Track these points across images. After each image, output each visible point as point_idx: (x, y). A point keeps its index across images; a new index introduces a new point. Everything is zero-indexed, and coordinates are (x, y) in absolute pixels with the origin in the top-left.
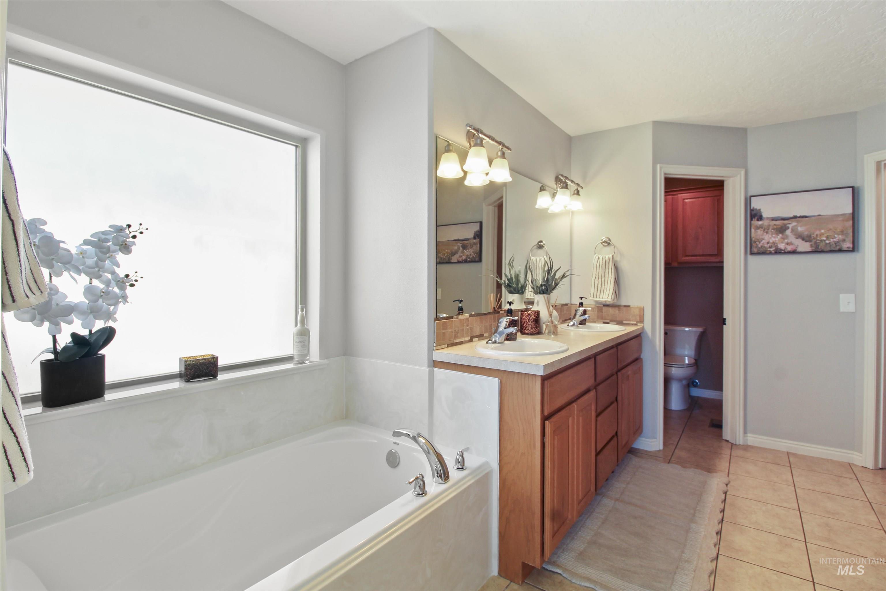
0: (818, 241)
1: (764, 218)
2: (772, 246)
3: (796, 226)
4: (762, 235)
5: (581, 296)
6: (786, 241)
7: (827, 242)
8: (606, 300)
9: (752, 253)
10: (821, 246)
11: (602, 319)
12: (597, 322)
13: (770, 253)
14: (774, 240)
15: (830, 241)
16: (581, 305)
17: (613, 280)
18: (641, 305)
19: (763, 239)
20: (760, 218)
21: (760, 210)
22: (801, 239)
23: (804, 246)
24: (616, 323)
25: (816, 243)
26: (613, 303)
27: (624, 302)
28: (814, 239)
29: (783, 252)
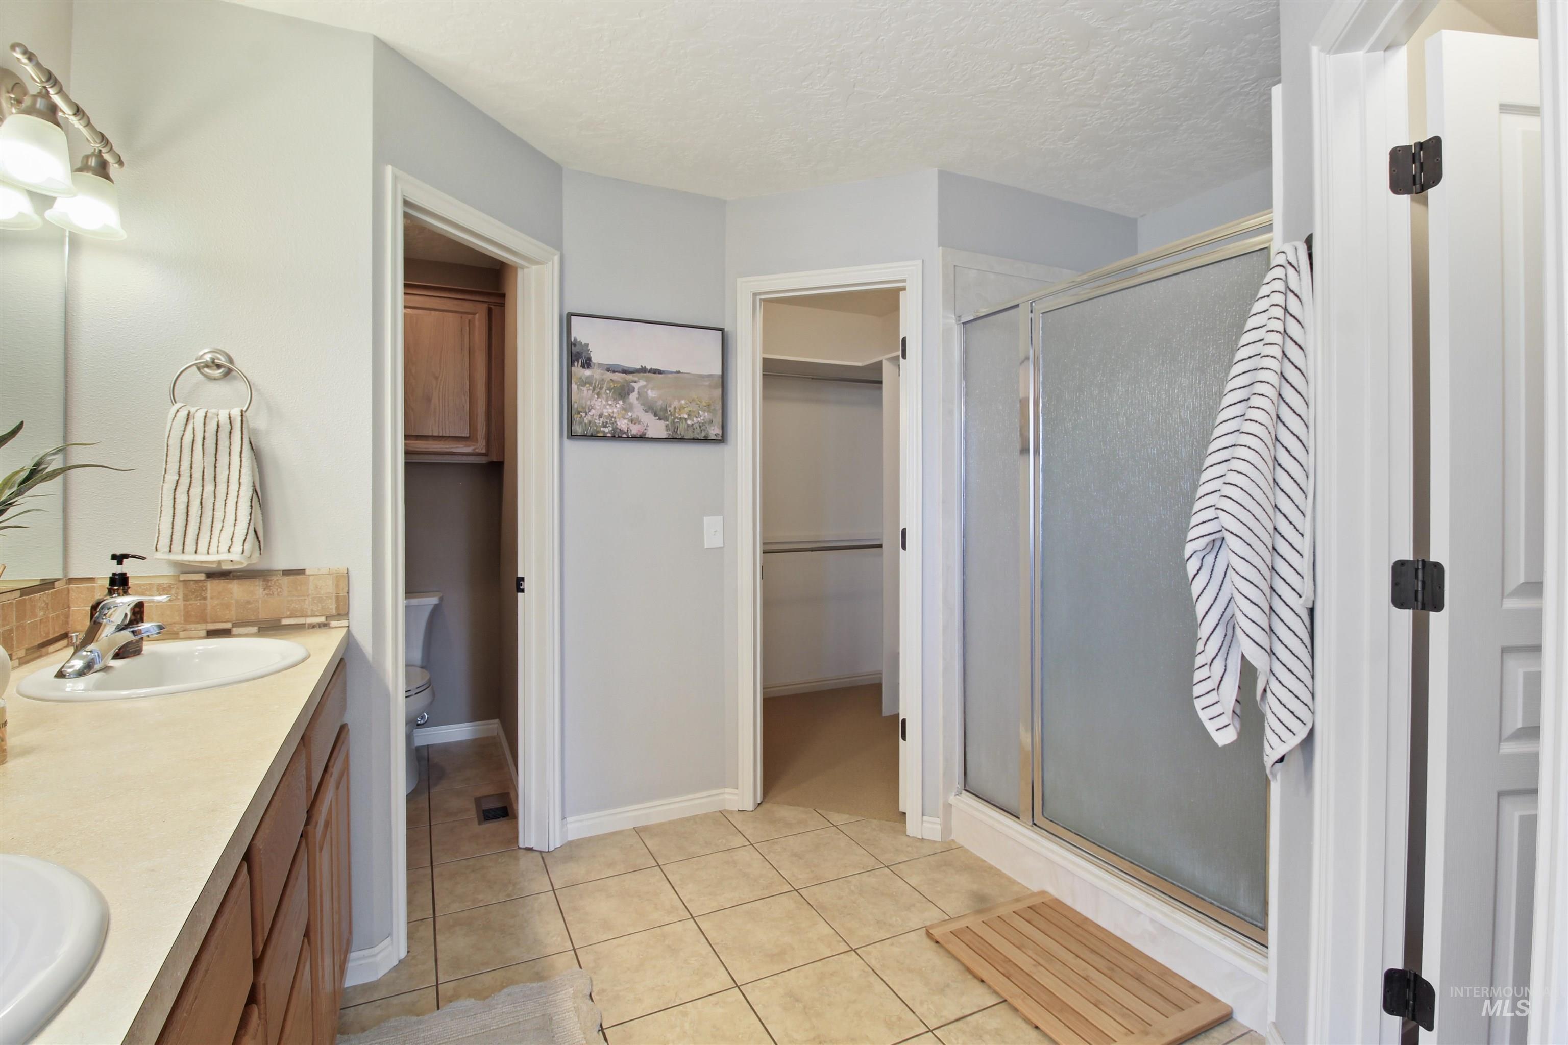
0: (676, 420)
1: (595, 364)
2: (607, 423)
3: (645, 386)
4: (591, 399)
5: (118, 553)
6: (630, 414)
7: (689, 422)
8: (224, 556)
9: (572, 436)
10: (682, 431)
11: (203, 619)
12: (182, 634)
13: (604, 437)
14: (610, 411)
15: (693, 421)
16: (119, 583)
17: (246, 493)
18: (339, 566)
19: (592, 408)
20: (587, 364)
21: (587, 345)
22: (652, 413)
23: (657, 429)
24: (254, 629)
25: (673, 422)
26: (248, 565)
27: (281, 561)
28: (671, 415)
29: (624, 436)
